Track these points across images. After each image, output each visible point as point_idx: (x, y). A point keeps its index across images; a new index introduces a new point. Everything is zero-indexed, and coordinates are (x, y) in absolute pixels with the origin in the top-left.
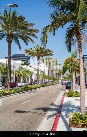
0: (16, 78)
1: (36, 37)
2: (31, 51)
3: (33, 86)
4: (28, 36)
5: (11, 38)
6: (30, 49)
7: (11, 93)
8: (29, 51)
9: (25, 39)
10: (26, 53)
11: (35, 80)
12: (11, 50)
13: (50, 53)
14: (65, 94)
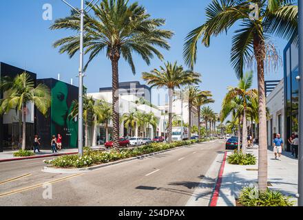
0: (125, 129)
1: (167, 47)
2: (155, 75)
3: (160, 145)
4: (151, 45)
5: (116, 51)
6: (153, 71)
7: (122, 158)
8: (151, 76)
9: (145, 52)
10: (146, 79)
11: (162, 134)
12: (117, 76)
13: (194, 78)
14: (224, 160)
